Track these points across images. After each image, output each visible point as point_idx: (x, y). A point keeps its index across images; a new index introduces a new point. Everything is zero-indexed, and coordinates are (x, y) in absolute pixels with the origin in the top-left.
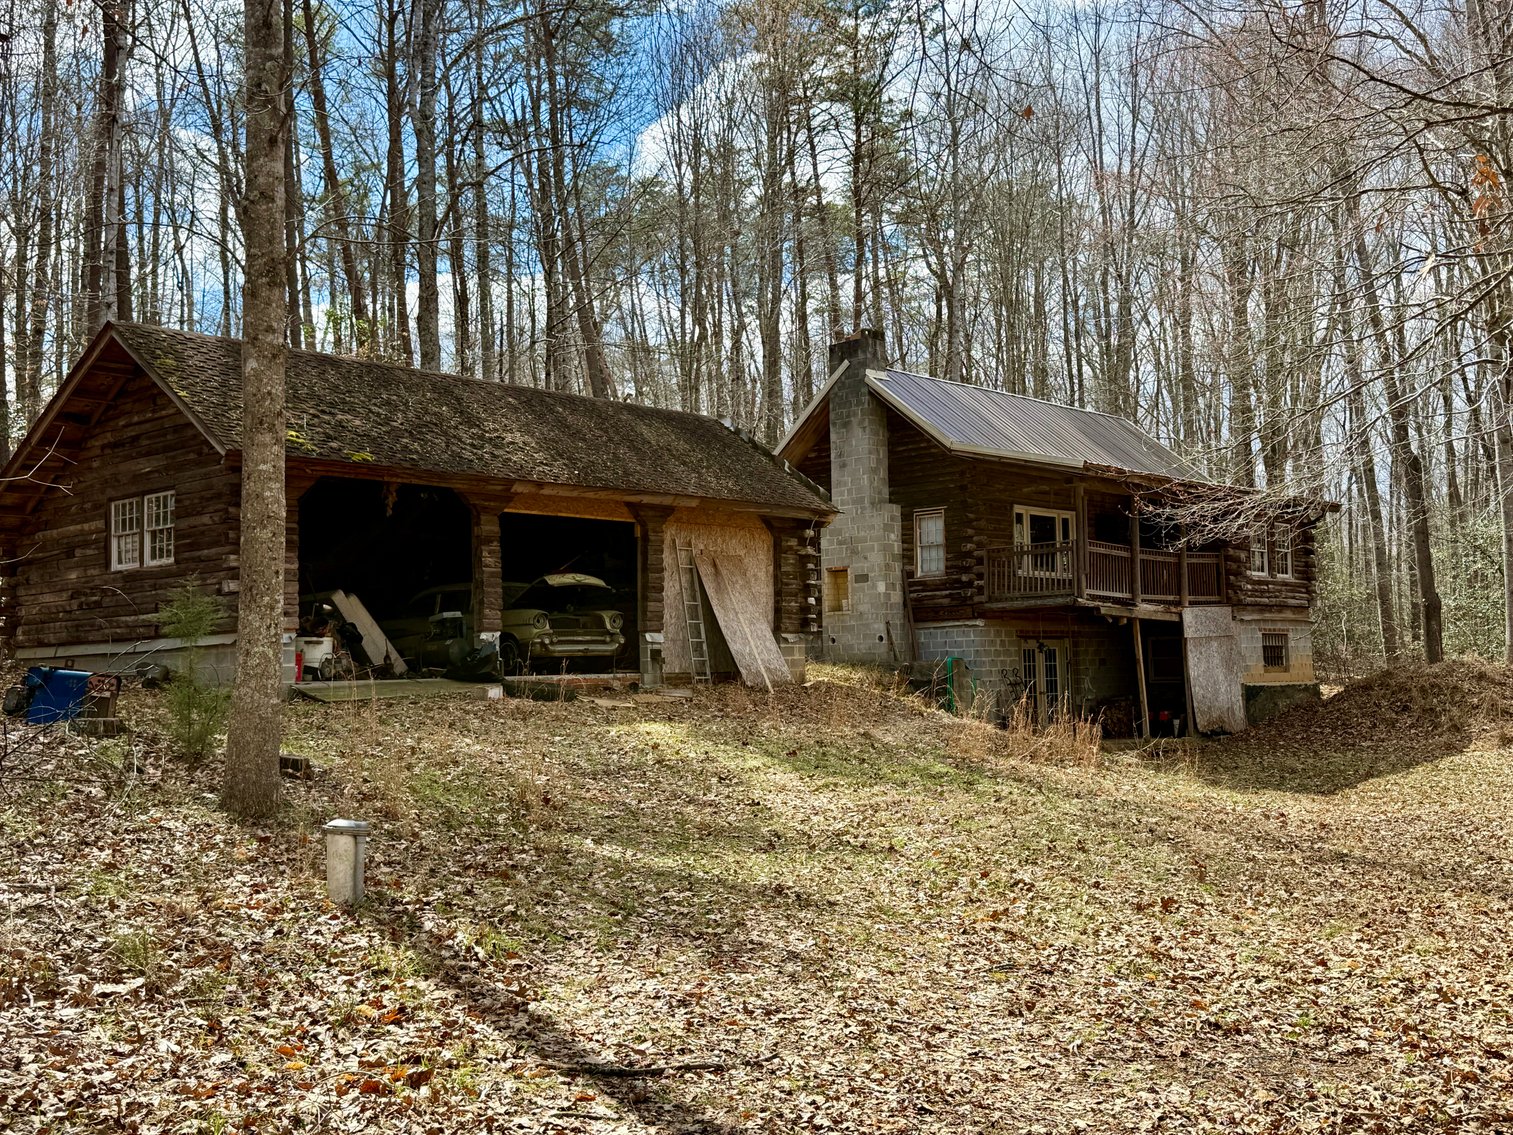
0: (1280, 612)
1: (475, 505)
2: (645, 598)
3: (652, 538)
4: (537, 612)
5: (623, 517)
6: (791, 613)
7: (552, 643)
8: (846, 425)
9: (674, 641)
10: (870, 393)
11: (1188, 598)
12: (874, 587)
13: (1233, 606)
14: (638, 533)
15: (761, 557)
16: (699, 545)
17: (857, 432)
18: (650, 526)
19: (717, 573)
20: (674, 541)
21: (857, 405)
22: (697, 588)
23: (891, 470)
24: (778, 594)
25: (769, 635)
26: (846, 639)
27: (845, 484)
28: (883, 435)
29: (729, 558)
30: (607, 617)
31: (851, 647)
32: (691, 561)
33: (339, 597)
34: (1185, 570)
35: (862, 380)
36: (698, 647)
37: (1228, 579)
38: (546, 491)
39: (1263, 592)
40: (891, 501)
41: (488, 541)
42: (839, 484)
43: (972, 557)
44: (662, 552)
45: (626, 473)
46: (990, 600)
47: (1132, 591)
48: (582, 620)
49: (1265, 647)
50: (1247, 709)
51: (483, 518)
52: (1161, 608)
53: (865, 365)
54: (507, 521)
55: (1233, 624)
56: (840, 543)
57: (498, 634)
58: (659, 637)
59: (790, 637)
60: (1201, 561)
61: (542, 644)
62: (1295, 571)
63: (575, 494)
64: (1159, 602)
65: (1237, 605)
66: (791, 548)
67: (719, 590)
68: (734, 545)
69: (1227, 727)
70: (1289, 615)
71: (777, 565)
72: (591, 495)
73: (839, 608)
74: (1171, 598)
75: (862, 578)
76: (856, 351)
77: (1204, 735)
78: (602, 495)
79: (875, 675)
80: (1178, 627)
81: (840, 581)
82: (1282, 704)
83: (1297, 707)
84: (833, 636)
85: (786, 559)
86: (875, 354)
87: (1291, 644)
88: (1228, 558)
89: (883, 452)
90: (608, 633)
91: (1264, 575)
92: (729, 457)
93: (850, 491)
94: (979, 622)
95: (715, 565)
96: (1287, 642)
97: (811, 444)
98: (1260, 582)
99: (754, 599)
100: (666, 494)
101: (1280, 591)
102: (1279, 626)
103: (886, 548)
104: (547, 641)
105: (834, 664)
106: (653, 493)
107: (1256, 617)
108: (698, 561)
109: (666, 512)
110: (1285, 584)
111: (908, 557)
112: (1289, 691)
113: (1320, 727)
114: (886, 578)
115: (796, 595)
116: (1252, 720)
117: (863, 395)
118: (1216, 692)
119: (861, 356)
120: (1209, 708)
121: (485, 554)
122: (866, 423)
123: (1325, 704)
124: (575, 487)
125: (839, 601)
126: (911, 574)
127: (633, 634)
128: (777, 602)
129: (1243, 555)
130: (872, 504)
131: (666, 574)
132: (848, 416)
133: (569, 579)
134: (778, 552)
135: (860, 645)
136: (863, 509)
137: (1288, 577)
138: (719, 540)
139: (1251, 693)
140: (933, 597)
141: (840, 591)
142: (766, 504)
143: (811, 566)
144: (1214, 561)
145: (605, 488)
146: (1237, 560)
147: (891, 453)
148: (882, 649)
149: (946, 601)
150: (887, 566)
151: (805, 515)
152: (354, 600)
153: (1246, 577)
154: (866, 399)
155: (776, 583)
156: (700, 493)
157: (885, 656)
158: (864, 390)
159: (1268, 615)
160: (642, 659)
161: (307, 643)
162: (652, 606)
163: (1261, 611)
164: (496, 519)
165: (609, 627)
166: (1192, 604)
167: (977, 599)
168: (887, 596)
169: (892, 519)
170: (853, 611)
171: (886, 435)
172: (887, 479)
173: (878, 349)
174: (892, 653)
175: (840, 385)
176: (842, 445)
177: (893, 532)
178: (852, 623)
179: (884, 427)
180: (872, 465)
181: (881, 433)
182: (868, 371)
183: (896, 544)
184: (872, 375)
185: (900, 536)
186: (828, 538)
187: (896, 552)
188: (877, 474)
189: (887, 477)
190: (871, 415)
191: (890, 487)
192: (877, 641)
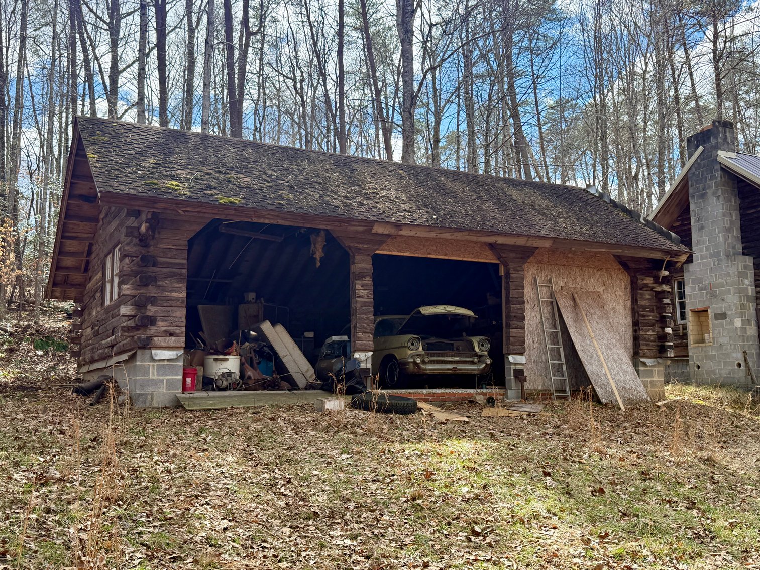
1: (349, 247)
2: (508, 326)
3: (513, 275)
4: (410, 336)
5: (488, 258)
6: (649, 340)
7: (423, 362)
8: (703, 196)
9: (536, 362)
10: (722, 169)
12: (732, 323)
14: (502, 272)
15: (619, 293)
16: (559, 283)
17: (713, 201)
18: (511, 265)
19: (575, 305)
20: (535, 279)
21: (711, 180)
22: (557, 318)
23: (744, 229)
24: (636, 324)
25: (626, 359)
26: (708, 365)
27: (704, 242)
28: (735, 202)
29: (588, 294)
30: (475, 341)
31: (714, 372)
32: (552, 295)
33: (266, 327)
35: (715, 161)
36: (558, 369)
38: (405, 232)
40: (744, 254)
41: (361, 276)
42: (698, 242)
44: (523, 287)
45: (484, 219)
48: (456, 344)
51: (358, 258)
53: (717, 147)
54: (378, 260)
56: (701, 289)
57: (370, 353)
58: (521, 359)
59: (649, 361)
61: (415, 363)
63: (432, 234)
66: (646, 285)
67: (577, 319)
68: (593, 283)
71: (634, 300)
72: (447, 236)
73: (702, 341)
75: (721, 316)
76: (709, 138)
78: (459, 236)
79: (735, 395)
81: (702, 319)
84: (698, 363)
85: (642, 295)
86: (725, 139)
89: (736, 215)
90: (476, 355)
92: (589, 212)
93: (708, 248)
95: (574, 299)
97: (676, 216)
99: (611, 328)
100: (519, 235)
103: (741, 291)
104: (418, 361)
105: (698, 386)
106: (506, 234)
108: (557, 296)
109: (526, 253)
114: (741, 315)
115: (653, 325)
117: (716, 171)
119: (713, 141)
121: (358, 287)
122: (720, 192)
124: (431, 228)
125: (702, 335)
127: (498, 356)
128: (635, 331)
130: (728, 256)
131: (528, 307)
132: (704, 189)
133: (440, 309)
134: (635, 290)
135: (722, 370)
138: (579, 279)
141: (703, 328)
142: (618, 245)
143: (667, 301)
145: (460, 230)
147: (743, 216)
148: (741, 373)
150: (743, 306)
151: (657, 255)
152: (280, 328)
154: (719, 173)
155: (633, 315)
156: (552, 235)
157: (743, 380)
158: (718, 167)
160: (507, 378)
161: (216, 360)
162: (514, 332)
164: (369, 259)
165: (477, 349)
168: (744, 330)
169: (746, 267)
170: (714, 343)
171: (738, 202)
172: (740, 237)
173: (728, 134)
174: (750, 377)
175: (696, 166)
176: (700, 212)
177: (747, 278)
178: (714, 352)
179: (735, 196)
180: (726, 225)
181: (733, 200)
182: (720, 152)
183: (750, 288)
184: (723, 155)
185: (753, 282)
186: (691, 285)
187: (750, 294)
188: (730, 232)
189: (739, 235)
190: (724, 186)
191: (743, 243)
192: (736, 367)
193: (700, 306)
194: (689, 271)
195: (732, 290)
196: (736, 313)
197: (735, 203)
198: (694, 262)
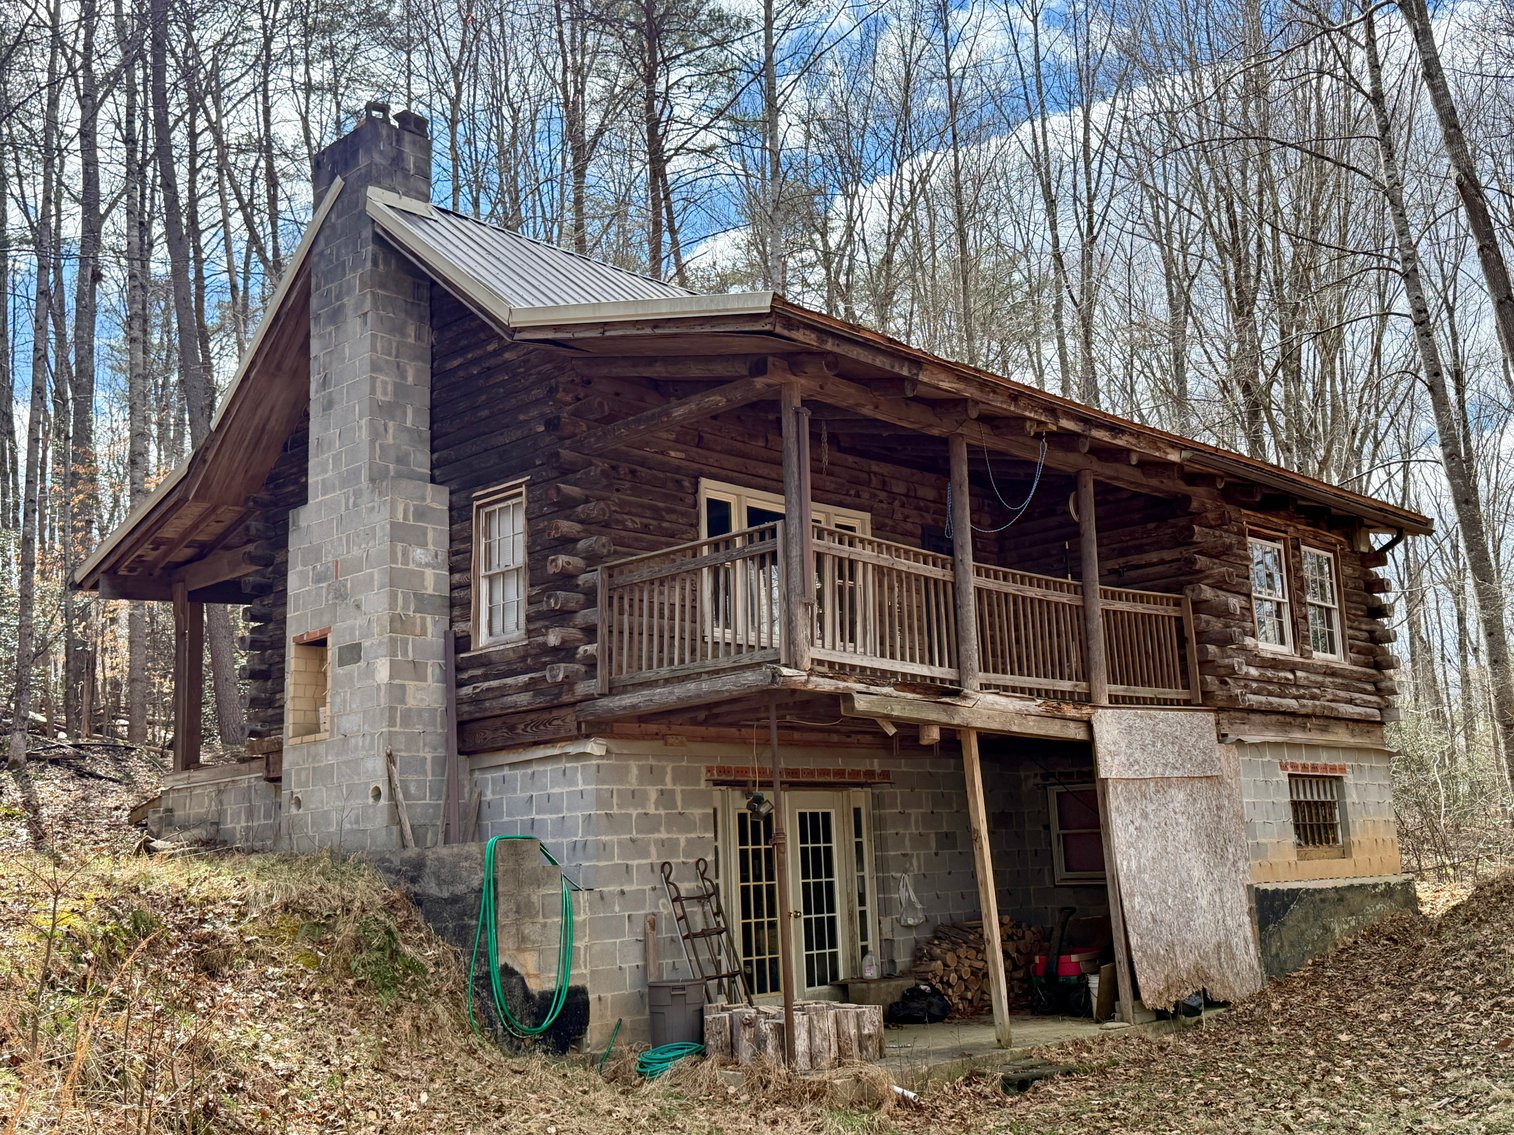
0: (1324, 729)
8: (336, 316)
10: (377, 238)
11: (1104, 689)
12: (369, 672)
13: (1219, 710)
17: (353, 326)
21: (354, 269)
26: (318, 798)
27: (329, 445)
28: (417, 336)
31: (326, 818)
34: (1098, 623)
35: (362, 214)
37: (1203, 651)
39: (1284, 684)
40: (433, 480)
42: (320, 447)
43: (575, 588)
46: (613, 690)
47: (957, 662)
49: (1295, 805)
50: (1263, 942)
52: (1034, 706)
53: (369, 179)
55: (1219, 751)
56: (318, 579)
60: (1140, 608)
62: (1349, 648)
64: (1033, 693)
65: (1228, 709)
69: (1218, 992)
70: (1342, 736)
73: (314, 729)
74: (1066, 685)
75: (352, 654)
76: (355, 154)
77: (1161, 1015)
80: (1083, 753)
81: (315, 664)
82: (1341, 928)
83: (1374, 932)
84: (298, 792)
87: (1352, 797)
88: (1199, 606)
89: (416, 374)
91: (1286, 651)
93: (337, 461)
94: (594, 747)
96: (1342, 794)
98: (1275, 664)
101: (1320, 686)
102: (1323, 759)
107: (1271, 737)
110: (1331, 672)
111: (459, 603)
112: (1354, 899)
113: (1433, 989)
114: (393, 649)
116: (1276, 971)
117: (364, 244)
118: (1188, 908)
120: (1170, 947)
123: (1436, 930)
125: (312, 710)
126: (462, 643)
129: (1235, 602)
130: (378, 481)
132: (339, 296)
135: (344, 812)
136: (358, 494)
137: (1337, 659)
139: (1270, 907)
140: (502, 692)
141: (314, 688)
144: (1171, 611)
146: (1224, 613)
148: (379, 817)
149: (523, 699)
150: (399, 622)
153: (1243, 649)
154: (369, 250)
157: (382, 838)
158: (367, 233)
159: (1298, 736)
163: (1284, 727)
166: (1115, 701)
167: (582, 688)
168: (397, 693)
169: (421, 514)
170: (332, 735)
171: (428, 338)
172: (427, 434)
173: (407, 149)
174: (395, 829)
175: (327, 231)
176: (328, 359)
177: (423, 545)
178: (331, 760)
179: (421, 319)
180: (380, 396)
181: (411, 330)
182: (373, 191)
183: (429, 573)
184: (380, 200)
185: (443, 556)
186: (300, 568)
187: (430, 591)
188: (393, 418)
189: (425, 428)
190: (383, 286)
191: (433, 451)
192: (371, 801)
193: (312, 630)
194: (299, 528)
195: (376, 576)
196: (380, 644)
197: (418, 338)
198: (310, 501)
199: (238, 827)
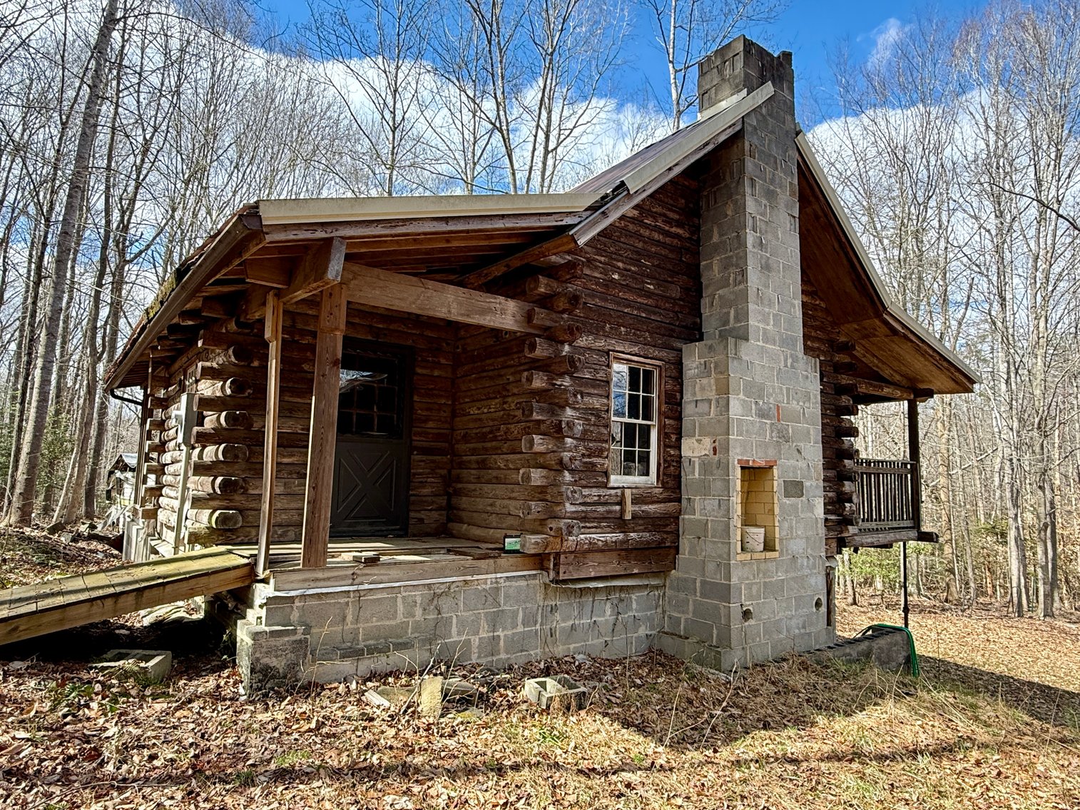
12: (810, 506)
17: (784, 218)
26: (768, 610)
27: (770, 303)
31: (778, 626)
56: (761, 414)
75: (795, 489)
81: (762, 490)
135: (793, 620)
136: (794, 358)
148: (821, 622)
186: (742, 396)
192: (814, 609)
193: (756, 457)
194: (738, 359)
195: (811, 432)
196: (817, 487)
198: (751, 342)
199: (475, 641)
